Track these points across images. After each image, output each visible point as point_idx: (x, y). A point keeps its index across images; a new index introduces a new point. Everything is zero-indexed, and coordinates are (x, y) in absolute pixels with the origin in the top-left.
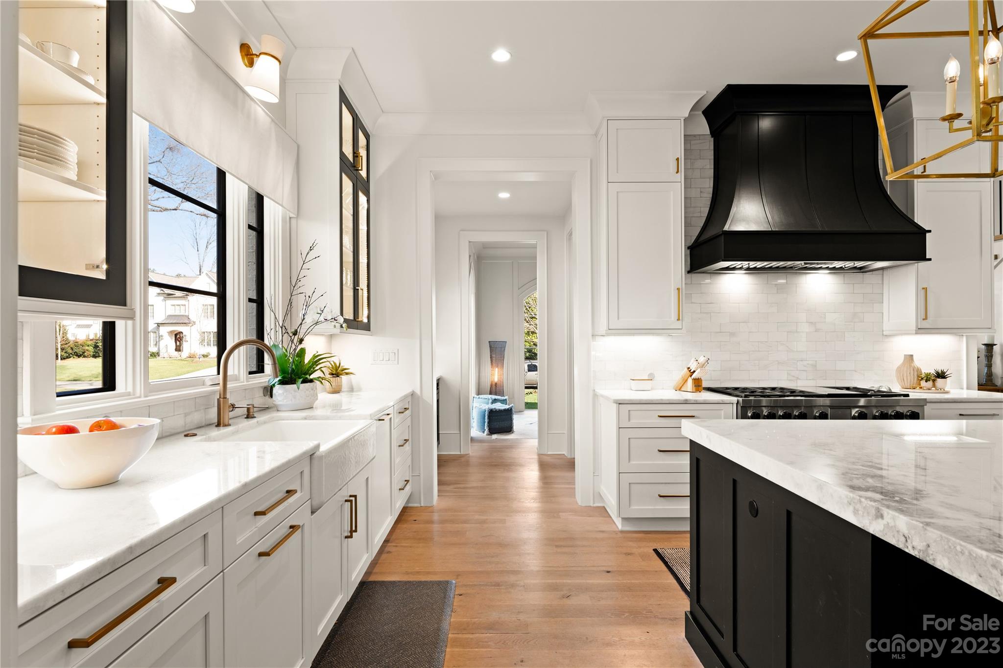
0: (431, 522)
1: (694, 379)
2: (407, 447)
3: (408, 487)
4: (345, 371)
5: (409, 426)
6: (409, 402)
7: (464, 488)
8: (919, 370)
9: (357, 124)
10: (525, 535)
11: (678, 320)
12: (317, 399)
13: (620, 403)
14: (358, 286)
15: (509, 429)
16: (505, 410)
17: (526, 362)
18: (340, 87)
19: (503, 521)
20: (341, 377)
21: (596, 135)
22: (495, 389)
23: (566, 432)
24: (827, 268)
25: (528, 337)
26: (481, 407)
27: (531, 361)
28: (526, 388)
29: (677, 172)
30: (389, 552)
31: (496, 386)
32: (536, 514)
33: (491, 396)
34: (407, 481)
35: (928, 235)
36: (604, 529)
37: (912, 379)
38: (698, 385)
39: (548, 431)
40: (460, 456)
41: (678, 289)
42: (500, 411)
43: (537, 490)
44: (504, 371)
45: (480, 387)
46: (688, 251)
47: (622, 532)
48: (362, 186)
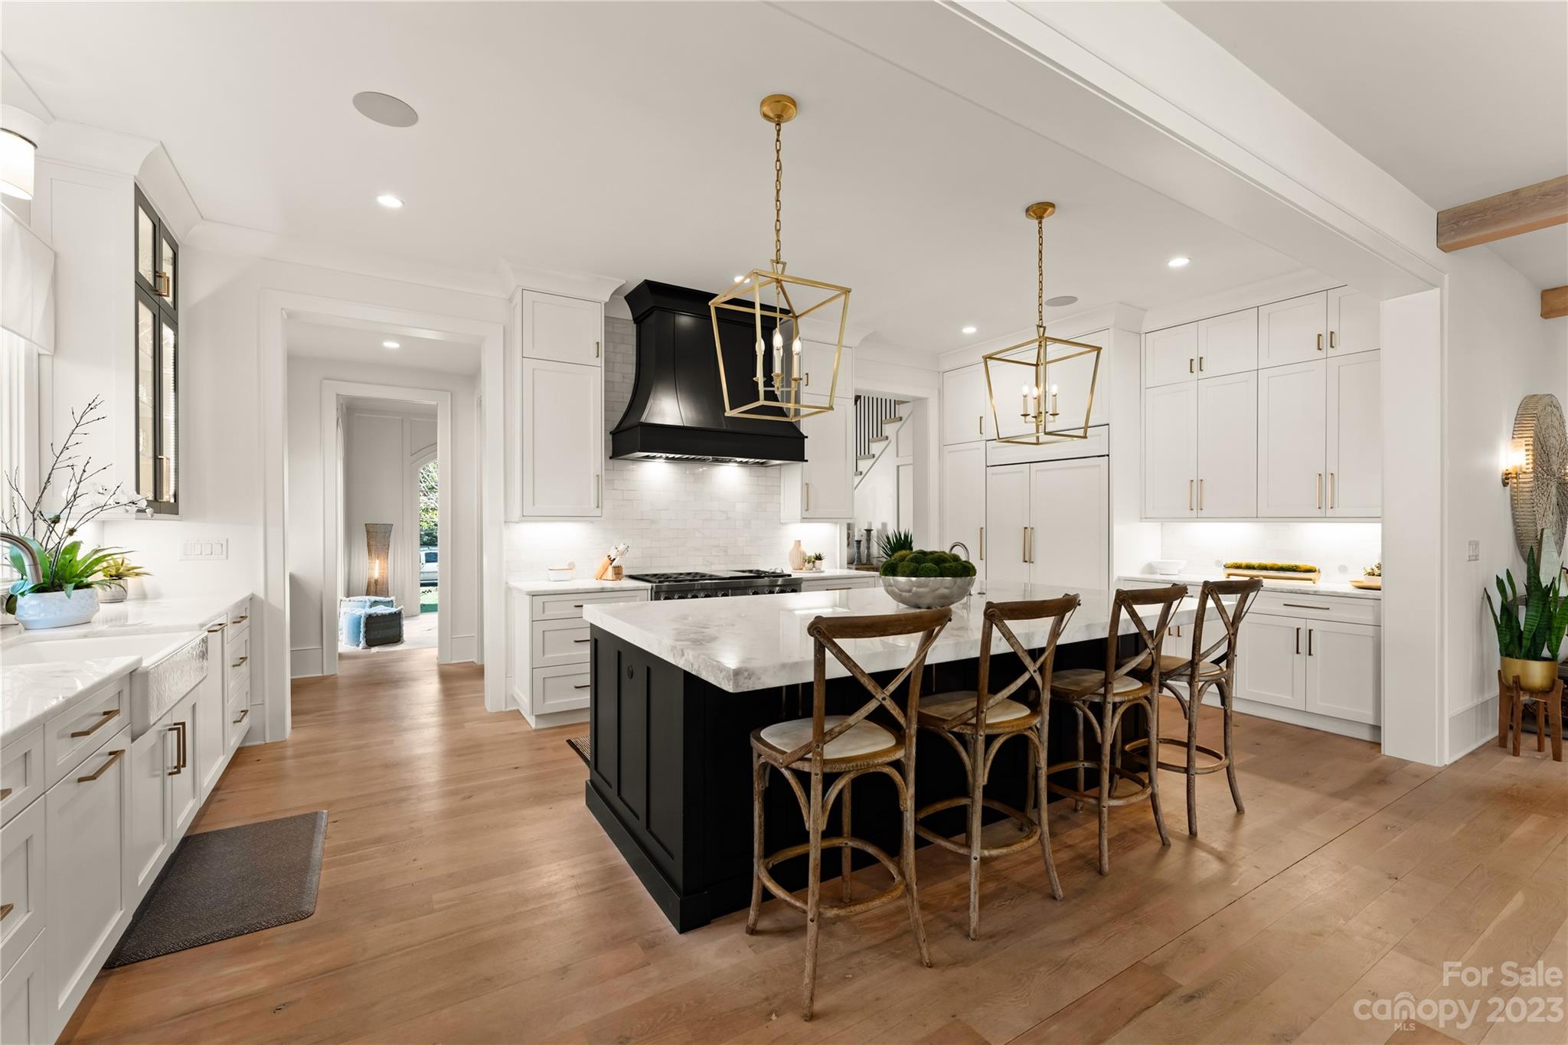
0: (283, 758)
1: (614, 567)
2: (245, 668)
3: (246, 721)
4: (135, 571)
5: (246, 641)
6: (246, 609)
7: (332, 714)
8: (804, 554)
9: (158, 229)
10: (419, 751)
11: (598, 507)
12: (98, 610)
13: (534, 595)
14: (161, 453)
15: (397, 639)
16: (391, 614)
17: (422, 549)
18: (135, 184)
19: (392, 742)
20: (127, 580)
21: (510, 300)
22: (375, 588)
23: (476, 635)
24: (736, 461)
25: (426, 515)
26: (354, 612)
27: (430, 547)
28: (422, 585)
29: (598, 356)
30: (220, 801)
31: (376, 584)
32: (434, 729)
33: (368, 597)
34: (245, 712)
35: (806, 440)
36: (515, 731)
37: (798, 561)
38: (618, 572)
39: (452, 635)
40: (322, 679)
41: (597, 476)
42: (383, 616)
43: (436, 704)
44: (389, 565)
45: (351, 587)
46: (610, 437)
47: (536, 730)
48: (165, 315)
